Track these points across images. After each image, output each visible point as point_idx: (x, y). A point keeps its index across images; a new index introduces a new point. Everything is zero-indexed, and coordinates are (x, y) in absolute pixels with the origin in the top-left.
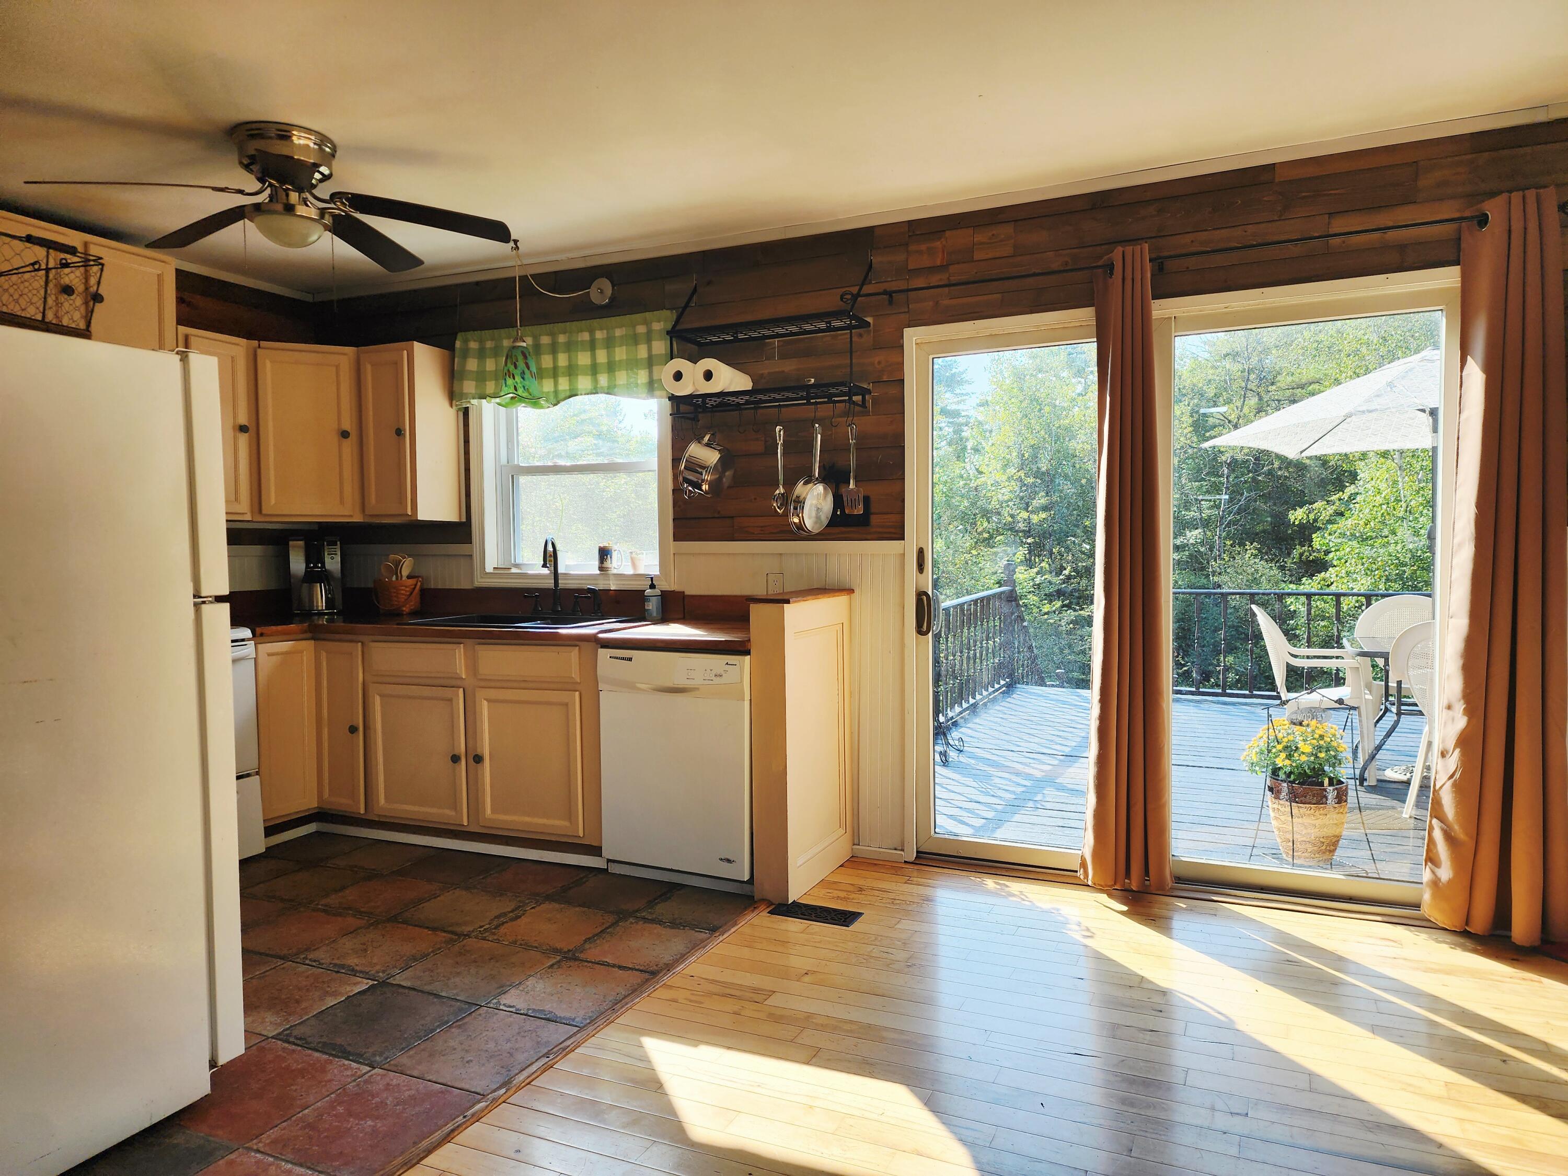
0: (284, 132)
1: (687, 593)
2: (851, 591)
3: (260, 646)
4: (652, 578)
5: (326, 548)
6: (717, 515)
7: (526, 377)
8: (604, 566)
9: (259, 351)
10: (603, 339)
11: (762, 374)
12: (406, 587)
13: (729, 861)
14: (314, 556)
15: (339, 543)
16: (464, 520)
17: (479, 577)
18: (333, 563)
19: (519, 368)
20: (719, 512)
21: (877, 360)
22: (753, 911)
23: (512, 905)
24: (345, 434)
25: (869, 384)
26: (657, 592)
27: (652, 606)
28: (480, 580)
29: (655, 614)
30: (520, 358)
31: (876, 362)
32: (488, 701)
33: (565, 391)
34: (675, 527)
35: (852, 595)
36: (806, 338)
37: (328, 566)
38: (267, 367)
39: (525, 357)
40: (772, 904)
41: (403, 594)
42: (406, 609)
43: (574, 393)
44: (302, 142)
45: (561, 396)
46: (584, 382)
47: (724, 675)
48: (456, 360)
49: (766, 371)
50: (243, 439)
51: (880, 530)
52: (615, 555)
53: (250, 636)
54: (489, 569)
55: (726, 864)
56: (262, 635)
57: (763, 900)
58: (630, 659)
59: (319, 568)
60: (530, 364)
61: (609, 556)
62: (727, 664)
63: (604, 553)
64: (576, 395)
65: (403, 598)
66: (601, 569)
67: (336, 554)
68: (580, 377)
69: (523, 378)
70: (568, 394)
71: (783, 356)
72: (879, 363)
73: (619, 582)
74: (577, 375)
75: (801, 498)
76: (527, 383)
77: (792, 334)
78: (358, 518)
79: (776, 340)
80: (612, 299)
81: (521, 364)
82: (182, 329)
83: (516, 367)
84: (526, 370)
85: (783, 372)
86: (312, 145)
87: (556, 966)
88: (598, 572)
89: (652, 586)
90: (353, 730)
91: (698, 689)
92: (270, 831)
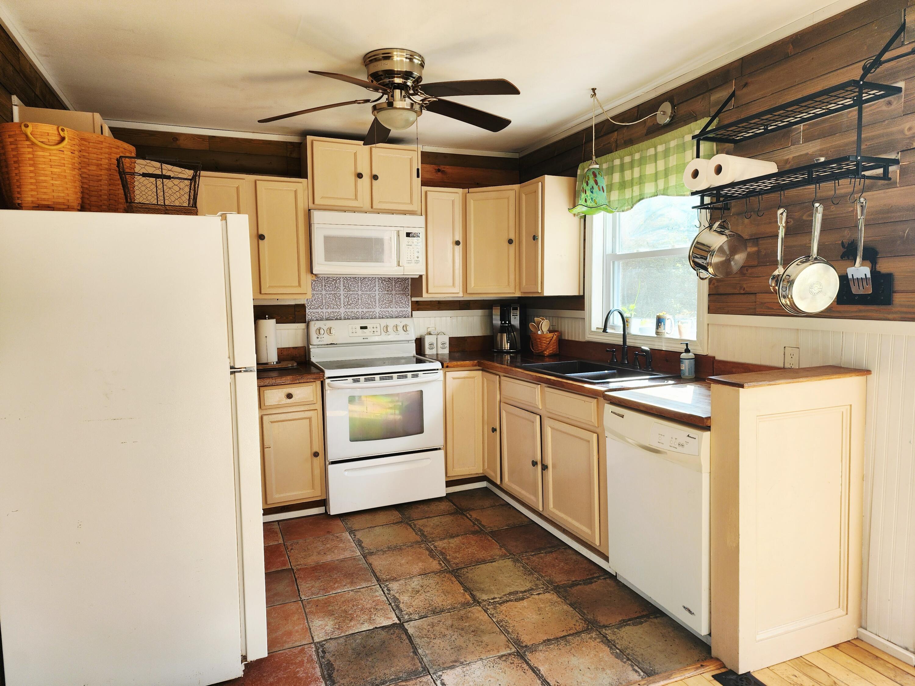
0: (387, 56)
1: (717, 358)
2: (867, 372)
3: (447, 373)
4: (687, 344)
5: (512, 311)
6: (742, 292)
7: (594, 191)
8: (659, 331)
9: (468, 194)
10: (663, 151)
11: (788, 159)
12: (547, 338)
13: (690, 611)
14: (505, 316)
15: (519, 308)
16: (582, 294)
17: (588, 334)
18: (515, 321)
19: (589, 185)
20: (744, 289)
21: (907, 126)
22: (697, 668)
23: (528, 585)
24: (510, 242)
25: (898, 153)
26: (691, 355)
27: (686, 367)
28: (588, 336)
29: (687, 374)
30: (591, 177)
31: (906, 129)
32: (552, 428)
33: (637, 196)
34: (710, 301)
35: (869, 376)
36: (831, 117)
37: (512, 323)
38: (472, 205)
39: (595, 175)
40: (724, 667)
41: (545, 343)
42: (547, 353)
43: (642, 197)
44: (399, 59)
45: (635, 200)
46: (649, 188)
47: (685, 445)
48: (577, 183)
49: (791, 156)
50: (458, 249)
51: (904, 309)
52: (668, 323)
53: (441, 367)
54: (594, 329)
55: (687, 613)
56: (447, 367)
57: (717, 659)
58: (623, 416)
59: (507, 324)
60: (598, 181)
61: (662, 323)
62: (688, 436)
63: (660, 321)
64: (643, 199)
65: (544, 346)
66: (657, 333)
67: (517, 315)
68: (646, 184)
69: (592, 192)
70: (638, 198)
71: (808, 139)
72: (910, 129)
73: (668, 345)
74: (644, 183)
75: (791, 278)
76: (594, 195)
77: (817, 116)
78: (518, 294)
79: (802, 125)
80: (672, 118)
81: (591, 182)
82: (425, 188)
83: (587, 185)
84: (595, 186)
85: (807, 154)
86: (404, 59)
87: (504, 658)
88: (656, 336)
89: (687, 351)
90: (494, 430)
91: (666, 453)
92: (449, 484)
